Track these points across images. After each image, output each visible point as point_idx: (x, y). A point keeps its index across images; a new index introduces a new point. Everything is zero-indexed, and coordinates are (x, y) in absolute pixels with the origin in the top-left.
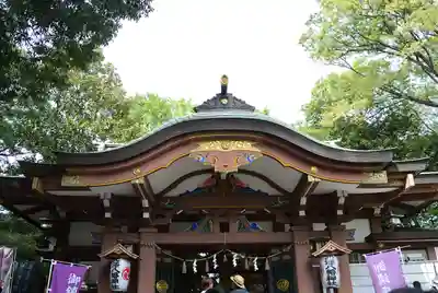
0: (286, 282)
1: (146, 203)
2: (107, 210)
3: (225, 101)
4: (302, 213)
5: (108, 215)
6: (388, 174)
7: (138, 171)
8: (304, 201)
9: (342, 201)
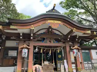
0: (60, 56)
1: (32, 35)
2: (21, 36)
3: (54, 11)
4: (68, 39)
5: (21, 38)
6: (91, 31)
7: (32, 26)
8: (69, 37)
9: (78, 37)
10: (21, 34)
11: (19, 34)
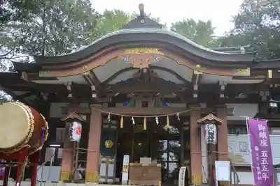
2: (70, 92)
3: (142, 21)
4: (195, 96)
5: (70, 95)
6: (251, 70)
7: (86, 67)
8: (196, 88)
9: (223, 88)
10: (69, 88)
11: (63, 86)
